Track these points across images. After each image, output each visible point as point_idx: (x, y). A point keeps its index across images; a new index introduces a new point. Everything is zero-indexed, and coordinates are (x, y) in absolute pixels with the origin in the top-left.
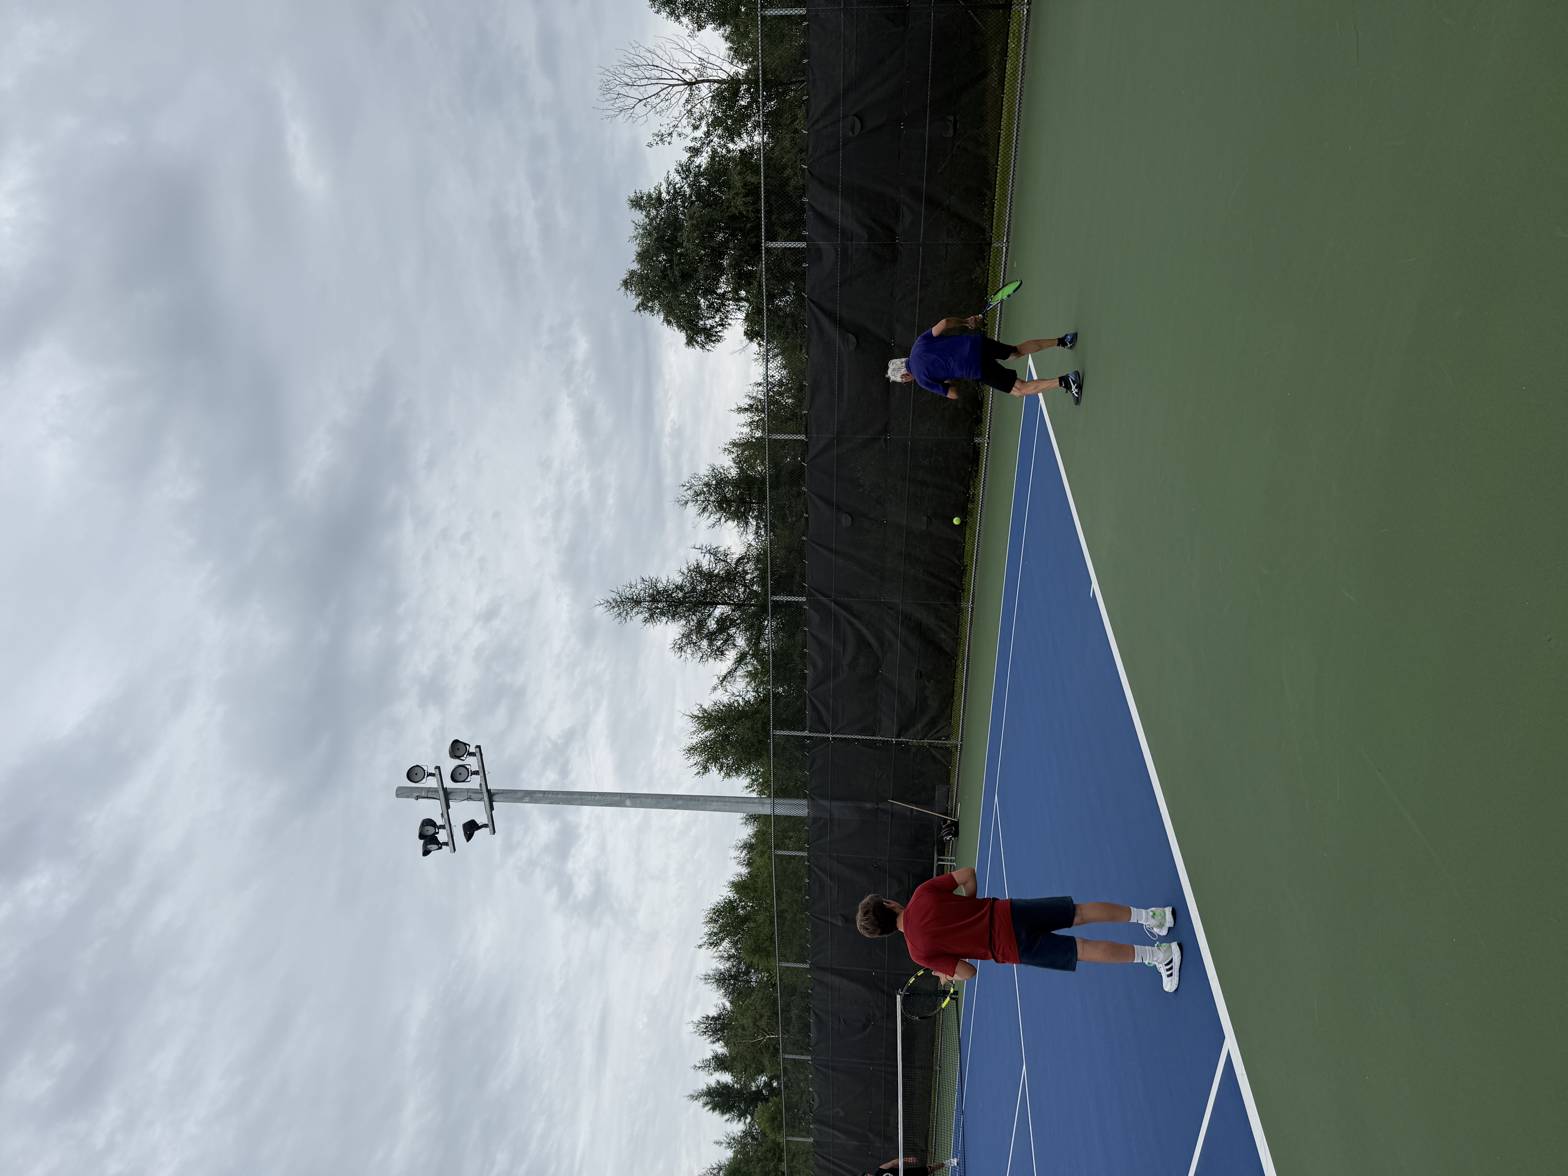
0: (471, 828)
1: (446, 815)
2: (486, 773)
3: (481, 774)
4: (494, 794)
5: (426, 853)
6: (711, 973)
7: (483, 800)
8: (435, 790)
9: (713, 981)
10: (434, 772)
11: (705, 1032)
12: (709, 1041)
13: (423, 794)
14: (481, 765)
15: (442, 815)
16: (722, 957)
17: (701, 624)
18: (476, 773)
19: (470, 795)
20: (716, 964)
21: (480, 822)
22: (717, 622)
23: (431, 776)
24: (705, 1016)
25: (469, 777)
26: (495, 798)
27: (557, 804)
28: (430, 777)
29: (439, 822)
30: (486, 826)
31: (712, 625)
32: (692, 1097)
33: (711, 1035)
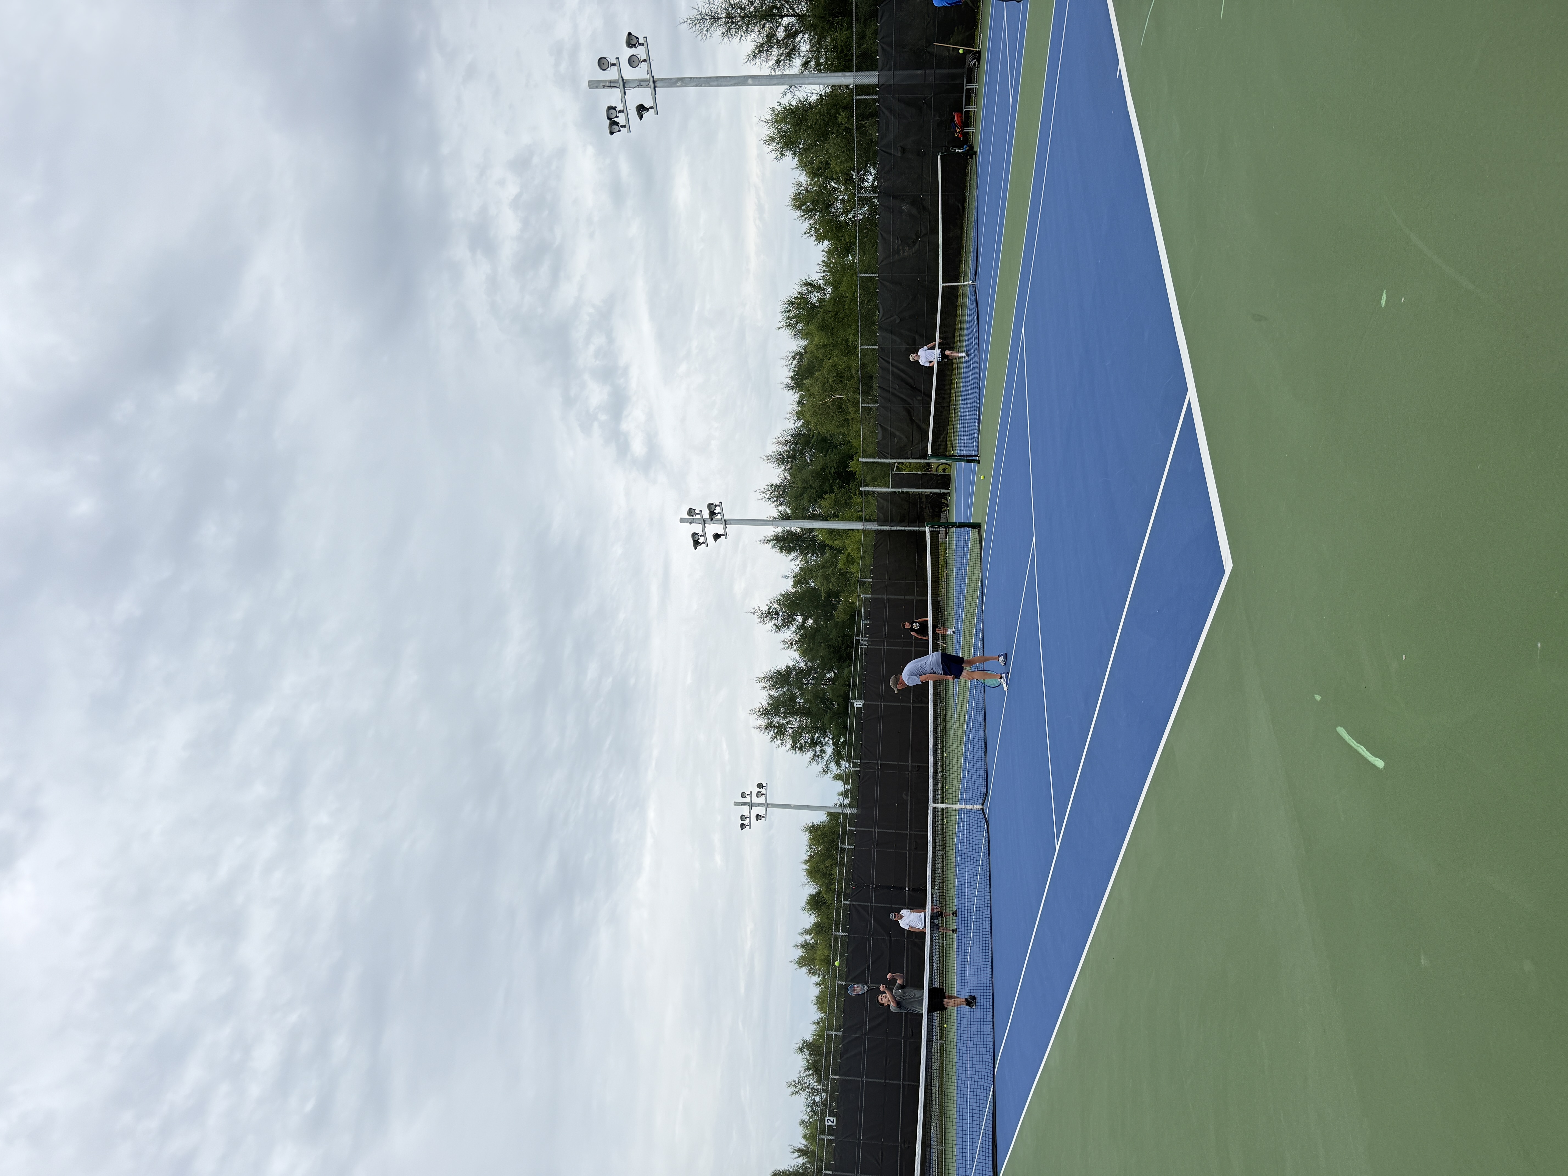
0: (641, 109)
1: (623, 100)
2: (651, 60)
3: (648, 61)
4: (656, 81)
5: (612, 133)
6: (772, 454)
7: (649, 86)
8: (616, 82)
9: (774, 460)
10: (615, 63)
11: (770, 498)
12: (773, 505)
13: (607, 84)
14: (647, 53)
15: (622, 100)
16: (780, 443)
17: (771, 37)
18: (645, 61)
19: (640, 83)
20: (776, 448)
21: (646, 106)
22: (786, 30)
23: (613, 65)
24: (770, 484)
25: (640, 65)
26: (657, 84)
27: (700, 86)
28: (612, 67)
29: (620, 107)
30: (652, 108)
31: (781, 33)
32: (763, 541)
33: (774, 501)
